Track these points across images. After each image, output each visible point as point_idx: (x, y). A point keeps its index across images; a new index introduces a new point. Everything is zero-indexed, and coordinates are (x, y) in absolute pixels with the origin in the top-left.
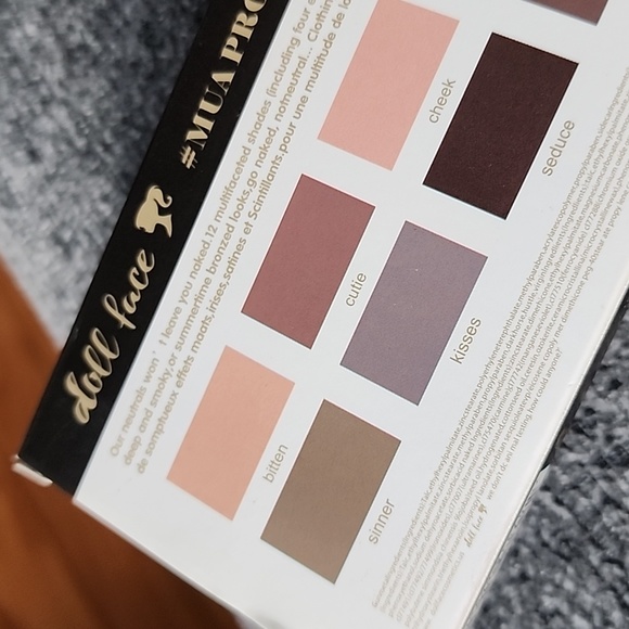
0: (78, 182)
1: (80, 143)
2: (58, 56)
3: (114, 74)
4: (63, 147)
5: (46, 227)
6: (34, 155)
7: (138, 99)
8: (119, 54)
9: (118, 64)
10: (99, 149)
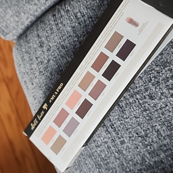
0: (38, 90)
1: (39, 85)
2: (38, 71)
3: (46, 77)
4: (37, 84)
5: (32, 94)
6: (32, 84)
7: (48, 82)
8: (47, 74)
9: (46, 76)
10: (42, 87)
